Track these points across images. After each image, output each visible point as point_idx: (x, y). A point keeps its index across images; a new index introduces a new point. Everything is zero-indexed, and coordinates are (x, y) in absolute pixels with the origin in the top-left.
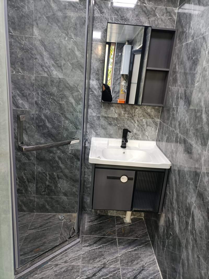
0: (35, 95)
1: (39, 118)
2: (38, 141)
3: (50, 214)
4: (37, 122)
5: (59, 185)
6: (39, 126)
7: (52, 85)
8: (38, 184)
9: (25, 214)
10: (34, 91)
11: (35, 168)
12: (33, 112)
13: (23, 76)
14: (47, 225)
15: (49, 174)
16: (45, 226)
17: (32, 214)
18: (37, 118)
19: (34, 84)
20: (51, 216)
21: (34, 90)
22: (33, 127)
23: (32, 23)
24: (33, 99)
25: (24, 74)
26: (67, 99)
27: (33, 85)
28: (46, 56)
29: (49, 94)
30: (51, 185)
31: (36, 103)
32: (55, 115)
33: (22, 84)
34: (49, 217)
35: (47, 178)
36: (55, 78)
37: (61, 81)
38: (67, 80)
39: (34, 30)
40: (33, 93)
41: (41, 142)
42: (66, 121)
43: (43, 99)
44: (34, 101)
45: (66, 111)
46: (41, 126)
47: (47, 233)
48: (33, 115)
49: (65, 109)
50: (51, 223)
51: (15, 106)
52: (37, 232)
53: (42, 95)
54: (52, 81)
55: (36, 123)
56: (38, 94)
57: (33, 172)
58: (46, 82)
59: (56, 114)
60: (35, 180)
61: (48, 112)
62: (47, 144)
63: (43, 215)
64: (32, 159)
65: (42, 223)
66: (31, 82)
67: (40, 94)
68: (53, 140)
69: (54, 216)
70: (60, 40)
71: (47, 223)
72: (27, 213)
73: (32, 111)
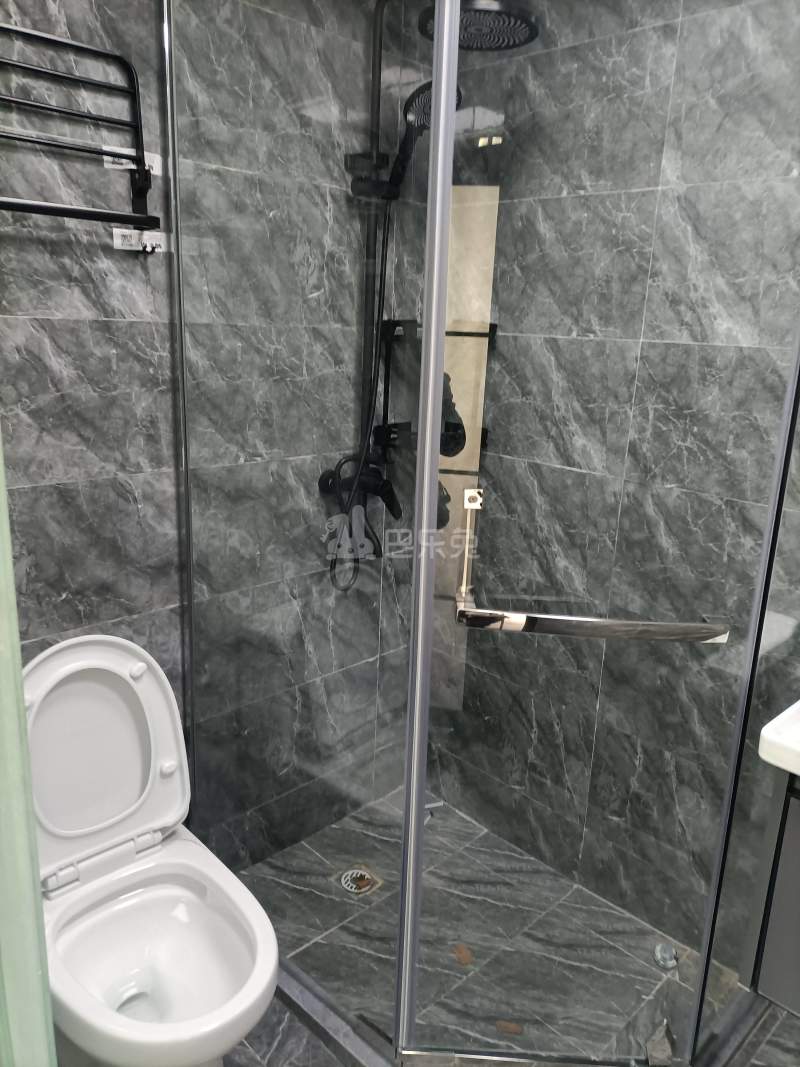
0: (634, 416)
1: (634, 508)
2: (619, 602)
3: (629, 920)
4: (627, 524)
5: (679, 812)
6: (630, 544)
7: (703, 378)
8: (599, 773)
9: (541, 868)
10: (630, 401)
11: (598, 707)
12: (617, 487)
13: (601, 345)
14: (594, 954)
15: (645, 751)
16: (585, 954)
17: (564, 881)
18: (626, 512)
19: (634, 377)
20: (628, 927)
21: (631, 396)
22: (609, 543)
23: (660, 136)
24: (625, 432)
25: (605, 336)
26: (762, 439)
27: (630, 378)
28: (696, 258)
29: (685, 417)
30: (648, 796)
31: (634, 451)
32: (700, 505)
33: (593, 375)
34: (619, 926)
35: (637, 763)
36: (720, 349)
37: (747, 362)
38: (775, 358)
39: (664, 162)
40: (628, 410)
41: (631, 608)
42: (744, 537)
43: (660, 436)
44: (626, 441)
45: (749, 493)
46: (639, 543)
47: (581, 986)
48: (615, 495)
49: (747, 485)
50: (613, 956)
51: (562, 455)
52: (548, 959)
53: (661, 422)
54: (708, 362)
55: (621, 529)
56: (644, 414)
57: (589, 721)
58: (683, 366)
59: (702, 502)
60: (590, 751)
61: (671, 489)
62: (650, 620)
63: (599, 906)
64: (591, 665)
65: (581, 936)
66: (625, 367)
67: (651, 416)
68: (677, 610)
69: (642, 933)
70: (765, 181)
71: (599, 947)
72: (548, 868)
73: (615, 480)
